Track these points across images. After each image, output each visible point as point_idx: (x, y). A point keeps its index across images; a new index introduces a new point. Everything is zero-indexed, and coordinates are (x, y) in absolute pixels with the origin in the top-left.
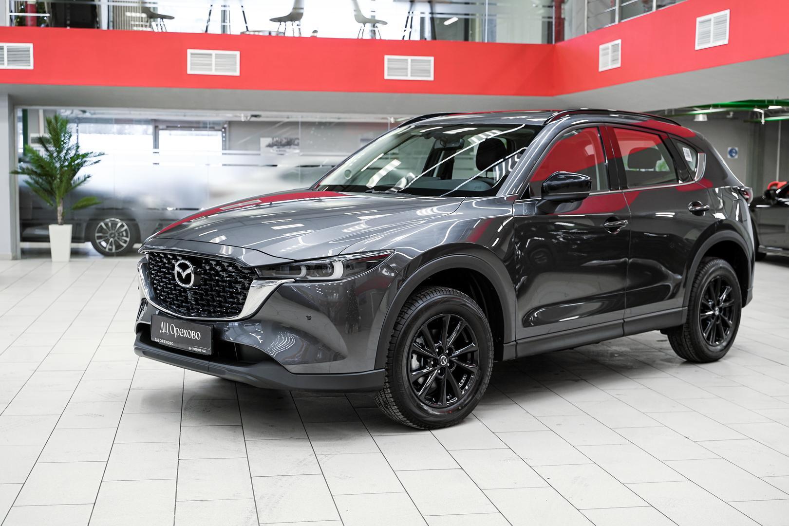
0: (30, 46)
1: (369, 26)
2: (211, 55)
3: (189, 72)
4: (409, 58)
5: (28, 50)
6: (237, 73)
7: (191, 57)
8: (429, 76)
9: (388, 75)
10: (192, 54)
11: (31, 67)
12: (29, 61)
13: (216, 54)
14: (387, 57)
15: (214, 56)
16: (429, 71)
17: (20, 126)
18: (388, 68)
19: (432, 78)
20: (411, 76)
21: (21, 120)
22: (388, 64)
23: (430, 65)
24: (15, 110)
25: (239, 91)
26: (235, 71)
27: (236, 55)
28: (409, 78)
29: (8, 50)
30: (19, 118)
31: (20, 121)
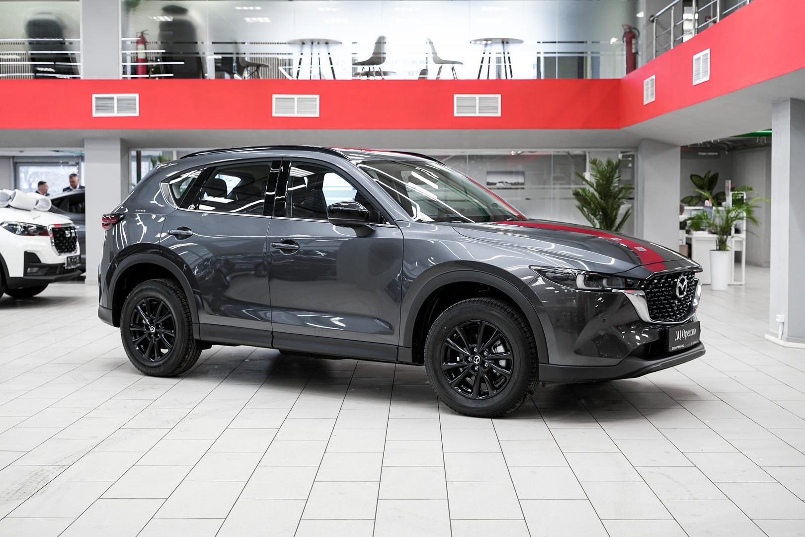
0: (137, 96)
1: (447, 68)
2: (294, 99)
3: (274, 115)
4: (477, 96)
5: (135, 100)
6: (317, 115)
7: (276, 101)
8: (497, 113)
9: (457, 113)
10: (276, 98)
11: (137, 114)
12: (135, 109)
13: (298, 98)
14: (456, 96)
15: (296, 100)
16: (496, 108)
17: (134, 165)
18: (457, 106)
19: (499, 115)
20: (479, 113)
21: (136, 159)
22: (457, 102)
23: (497, 102)
24: (130, 152)
25: (320, 131)
26: (315, 112)
27: (316, 98)
28: (477, 115)
29: (118, 100)
30: (133, 157)
31: (134, 161)
